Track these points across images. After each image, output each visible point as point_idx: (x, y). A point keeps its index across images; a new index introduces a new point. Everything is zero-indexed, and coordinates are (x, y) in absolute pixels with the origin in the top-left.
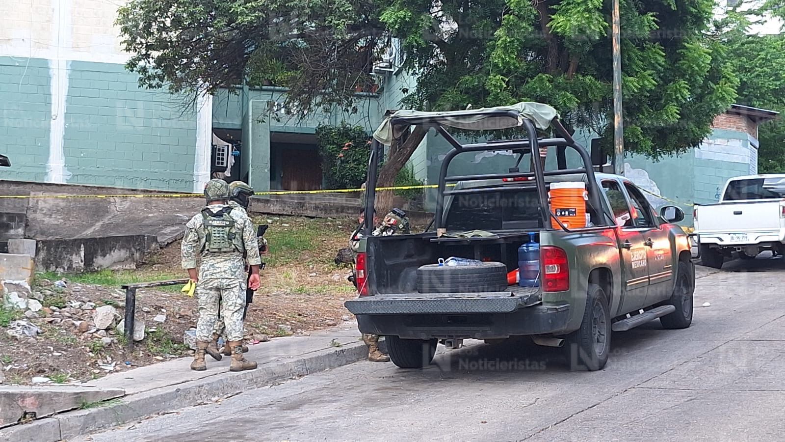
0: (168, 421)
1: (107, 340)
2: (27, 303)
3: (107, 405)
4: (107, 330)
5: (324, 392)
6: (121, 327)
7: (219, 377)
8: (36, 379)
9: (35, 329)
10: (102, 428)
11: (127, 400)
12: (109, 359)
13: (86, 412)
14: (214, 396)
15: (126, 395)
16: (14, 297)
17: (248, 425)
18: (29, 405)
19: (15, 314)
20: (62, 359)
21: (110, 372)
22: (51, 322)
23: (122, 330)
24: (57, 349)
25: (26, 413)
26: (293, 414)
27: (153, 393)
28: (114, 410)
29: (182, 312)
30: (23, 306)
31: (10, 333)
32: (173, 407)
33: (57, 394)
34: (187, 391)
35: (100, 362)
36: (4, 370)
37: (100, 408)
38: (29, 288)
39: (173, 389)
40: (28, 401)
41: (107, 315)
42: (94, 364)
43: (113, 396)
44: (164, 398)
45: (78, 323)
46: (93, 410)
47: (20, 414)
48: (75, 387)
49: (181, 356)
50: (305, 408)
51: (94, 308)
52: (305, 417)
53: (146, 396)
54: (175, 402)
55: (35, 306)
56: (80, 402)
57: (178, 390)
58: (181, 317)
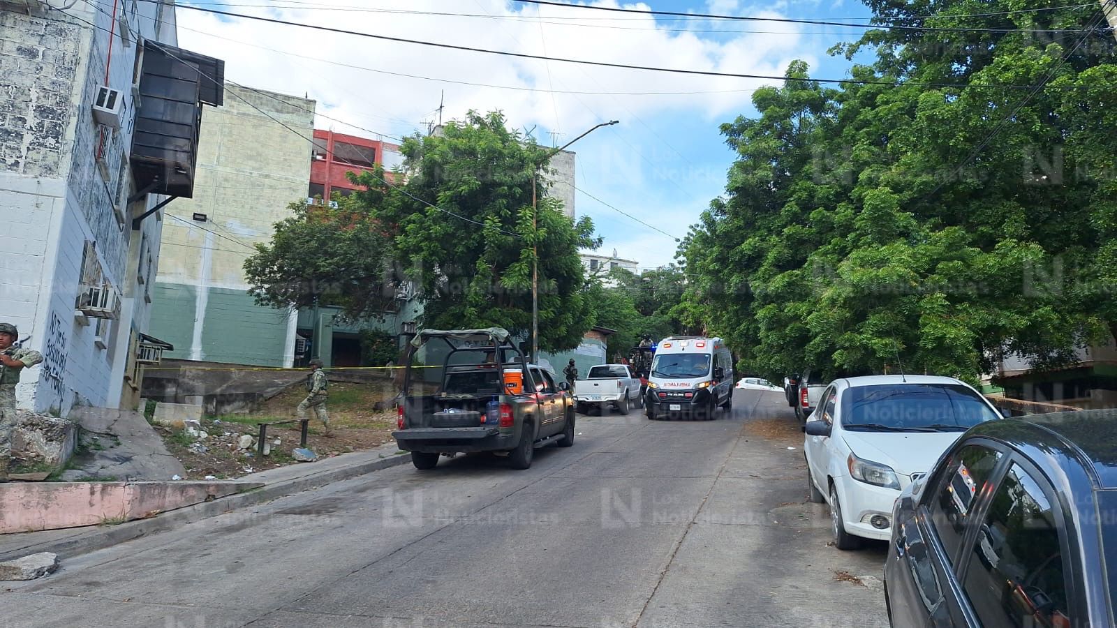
0: (290, 500)
1: (247, 455)
2: (199, 433)
3: (255, 491)
4: (247, 449)
5: (377, 483)
6: (256, 447)
7: (317, 475)
8: (207, 477)
9: (205, 448)
10: (252, 504)
11: (266, 488)
12: (249, 466)
13: (243, 495)
14: (314, 485)
15: (265, 485)
16: (191, 430)
17: (338, 501)
18: (212, 491)
19: (193, 440)
20: (222, 466)
21: (250, 473)
22: (214, 444)
23: (257, 449)
24: (218, 460)
25: (209, 495)
26: (363, 495)
27: (280, 484)
28: (259, 494)
29: (290, 439)
30: (196, 435)
31: (190, 450)
32: (291, 492)
33: (227, 485)
34: (299, 483)
35: (244, 467)
36: (187, 472)
37: (251, 493)
38: (199, 424)
39: (292, 481)
40: (211, 488)
41: (248, 440)
42: (240, 469)
43: (258, 486)
44: (287, 487)
45: (230, 445)
46: (247, 494)
47: (206, 495)
48: (232, 481)
49: (290, 464)
50: (368, 491)
51: (239, 436)
52: (370, 496)
53: (276, 486)
54: (292, 489)
55: (204, 435)
56: (240, 489)
57: (294, 483)
58: (290, 441)
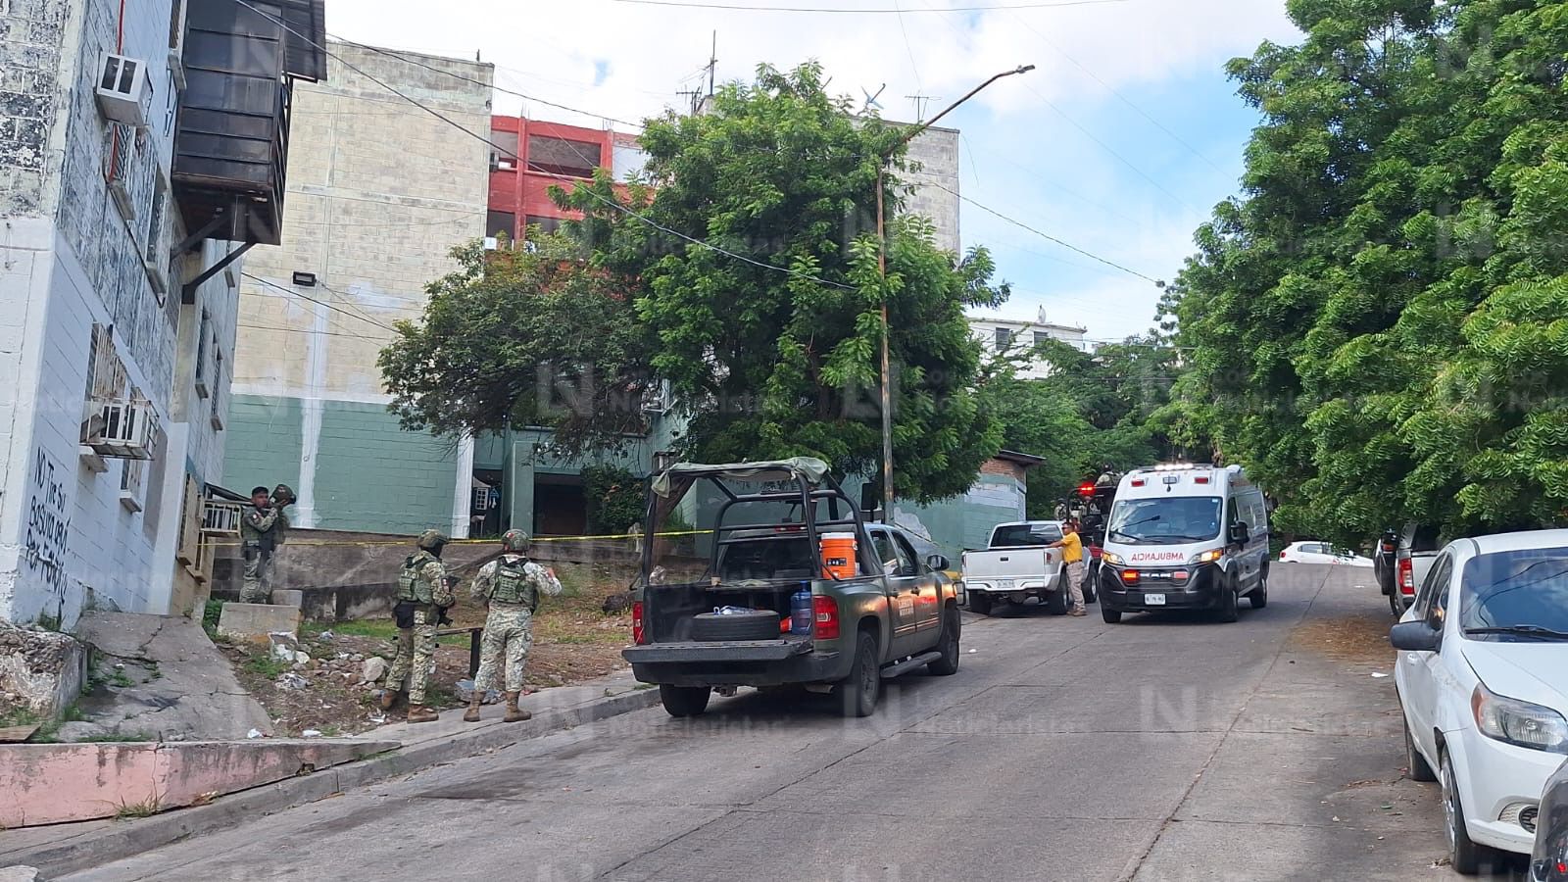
0: (445, 771)
1: (376, 692)
2: (295, 656)
3: (384, 757)
4: (376, 682)
5: (600, 742)
7: (494, 728)
8: (306, 733)
9: (304, 682)
10: (378, 779)
11: (403, 752)
12: (379, 711)
13: (363, 764)
14: (489, 747)
15: (401, 747)
16: (281, 649)
17: (526, 775)
18: (308, 756)
19: (286, 666)
20: (332, 712)
21: (381, 724)
22: (319, 674)
24: (325, 702)
25: (304, 765)
26: (570, 763)
27: (429, 745)
28: (391, 761)
29: (451, 663)
30: (290, 658)
31: (279, 685)
32: (448, 759)
33: (335, 746)
34: (462, 742)
35: (370, 715)
36: (272, 724)
37: (377, 759)
38: (295, 639)
39: (450, 740)
40: (307, 753)
41: (377, 666)
42: (364, 718)
43: (389, 748)
44: (440, 749)
45: (347, 675)
46: (370, 762)
47: (298, 766)
48: (349, 739)
49: (451, 707)
50: (581, 757)
51: (363, 660)
52: (581, 765)
53: (422, 747)
54: (450, 753)
55: (303, 658)
56: (357, 753)
57: (453, 741)
58: (451, 668)
